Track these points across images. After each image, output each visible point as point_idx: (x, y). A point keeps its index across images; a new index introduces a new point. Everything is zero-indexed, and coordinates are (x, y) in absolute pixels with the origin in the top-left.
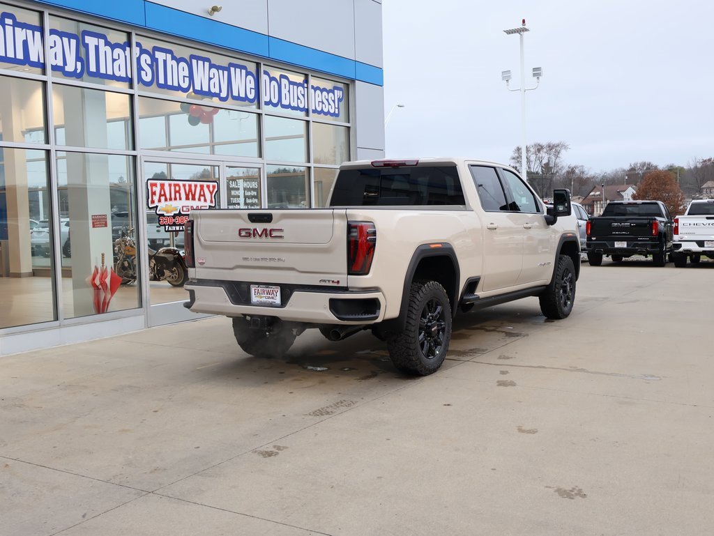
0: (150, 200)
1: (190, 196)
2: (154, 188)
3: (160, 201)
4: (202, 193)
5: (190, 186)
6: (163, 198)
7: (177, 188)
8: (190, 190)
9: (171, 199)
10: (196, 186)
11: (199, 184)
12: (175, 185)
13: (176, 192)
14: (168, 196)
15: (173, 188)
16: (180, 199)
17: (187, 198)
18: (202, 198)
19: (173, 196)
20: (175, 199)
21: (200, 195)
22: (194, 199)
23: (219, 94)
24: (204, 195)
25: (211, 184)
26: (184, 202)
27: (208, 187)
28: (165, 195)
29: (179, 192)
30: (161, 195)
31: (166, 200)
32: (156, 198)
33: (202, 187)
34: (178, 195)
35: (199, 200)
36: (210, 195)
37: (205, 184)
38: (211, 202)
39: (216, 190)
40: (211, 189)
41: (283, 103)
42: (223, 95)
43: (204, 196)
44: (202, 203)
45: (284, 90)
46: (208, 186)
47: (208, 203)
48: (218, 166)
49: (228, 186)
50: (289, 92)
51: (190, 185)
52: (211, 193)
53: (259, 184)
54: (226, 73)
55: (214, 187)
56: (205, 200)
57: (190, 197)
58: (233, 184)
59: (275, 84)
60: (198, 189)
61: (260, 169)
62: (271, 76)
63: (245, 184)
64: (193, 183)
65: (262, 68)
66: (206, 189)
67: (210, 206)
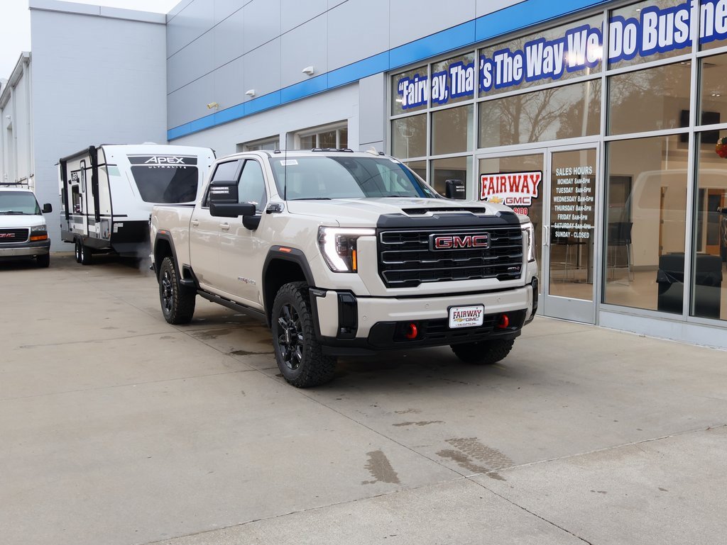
0: (482, 192)
2: (485, 182)
3: (489, 193)
4: (525, 184)
6: (491, 191)
7: (503, 181)
8: (514, 182)
9: (497, 192)
10: (520, 177)
11: (522, 174)
12: (502, 178)
13: (502, 184)
14: (495, 189)
16: (505, 191)
17: (511, 190)
18: (525, 189)
19: (499, 189)
20: (501, 191)
21: (524, 186)
22: (517, 190)
23: (553, 72)
25: (535, 174)
26: (508, 194)
28: (493, 188)
29: (504, 184)
30: (490, 188)
31: (494, 192)
32: (486, 191)
33: (526, 177)
34: (503, 187)
35: (522, 191)
36: (533, 186)
37: (529, 174)
38: (534, 193)
39: (540, 179)
40: (535, 179)
41: (645, 48)
42: (557, 72)
43: (527, 187)
44: (525, 194)
45: (647, 29)
46: (532, 177)
47: (531, 194)
48: (543, 154)
49: (553, 174)
50: (657, 28)
51: (515, 177)
52: (534, 184)
53: (594, 169)
54: (562, 45)
55: (538, 177)
56: (528, 192)
57: (514, 188)
58: (559, 172)
59: (632, 27)
60: (522, 180)
61: (596, 149)
62: (626, 19)
63: (575, 171)
64: (517, 175)
65: (605, 17)
66: (529, 180)
67: (532, 197)
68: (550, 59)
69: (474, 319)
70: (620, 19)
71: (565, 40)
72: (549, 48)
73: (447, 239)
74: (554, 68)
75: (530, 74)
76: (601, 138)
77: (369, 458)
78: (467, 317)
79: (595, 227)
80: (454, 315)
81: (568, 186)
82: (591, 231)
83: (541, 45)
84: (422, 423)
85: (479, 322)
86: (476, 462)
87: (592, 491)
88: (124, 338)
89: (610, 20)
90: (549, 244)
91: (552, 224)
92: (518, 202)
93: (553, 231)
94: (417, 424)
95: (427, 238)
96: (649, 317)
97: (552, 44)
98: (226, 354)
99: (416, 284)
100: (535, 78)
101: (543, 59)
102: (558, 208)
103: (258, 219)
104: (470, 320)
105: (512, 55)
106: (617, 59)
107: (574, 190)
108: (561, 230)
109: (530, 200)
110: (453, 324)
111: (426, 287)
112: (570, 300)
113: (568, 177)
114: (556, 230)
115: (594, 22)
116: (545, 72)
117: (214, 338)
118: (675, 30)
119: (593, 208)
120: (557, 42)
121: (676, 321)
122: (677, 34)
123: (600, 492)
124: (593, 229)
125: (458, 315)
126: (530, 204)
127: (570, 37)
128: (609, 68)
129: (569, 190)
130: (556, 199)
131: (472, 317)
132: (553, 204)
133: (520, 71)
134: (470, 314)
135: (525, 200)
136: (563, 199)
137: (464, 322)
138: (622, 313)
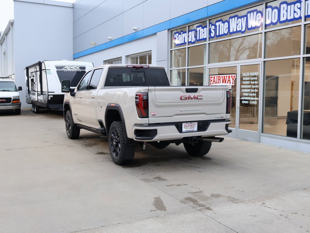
1: (224, 81)
3: (213, 84)
5: (224, 77)
7: (219, 78)
8: (224, 79)
9: (217, 83)
12: (219, 77)
13: (219, 80)
14: (216, 82)
15: (218, 78)
16: (220, 83)
17: (223, 82)
18: (229, 82)
19: (218, 82)
21: (228, 81)
23: (241, 30)
24: (230, 81)
27: (232, 76)
28: (215, 81)
30: (214, 81)
31: (215, 83)
32: (212, 82)
41: (281, 20)
42: (243, 30)
45: (282, 12)
48: (237, 66)
49: (241, 75)
50: (287, 11)
53: (259, 73)
54: (245, 18)
58: (244, 75)
59: (276, 11)
61: (260, 64)
62: (273, 7)
63: (250, 74)
65: (264, 6)
67: (232, 86)
68: (240, 24)
70: (271, 7)
71: (246, 16)
72: (240, 20)
74: (242, 28)
75: (231, 31)
76: (262, 59)
77: (154, 200)
79: (259, 99)
81: (248, 81)
82: (258, 101)
83: (236, 18)
84: (179, 185)
86: (201, 202)
87: (251, 216)
88: (51, 146)
89: (266, 7)
90: (239, 106)
91: (241, 97)
93: (241, 100)
94: (176, 185)
96: (282, 139)
97: (241, 17)
98: (95, 154)
100: (233, 33)
101: (237, 24)
102: (243, 90)
105: (224, 22)
106: (269, 25)
107: (250, 83)
108: (245, 100)
109: (231, 87)
112: (248, 131)
113: (248, 77)
115: (260, 8)
116: (238, 30)
117: (91, 147)
118: (295, 12)
119: (258, 91)
120: (243, 17)
121: (294, 141)
122: (295, 14)
123: (254, 216)
127: (249, 14)
128: (266, 29)
129: (248, 82)
130: (242, 86)
132: (241, 89)
133: (227, 29)
136: (245, 86)
138: (271, 137)
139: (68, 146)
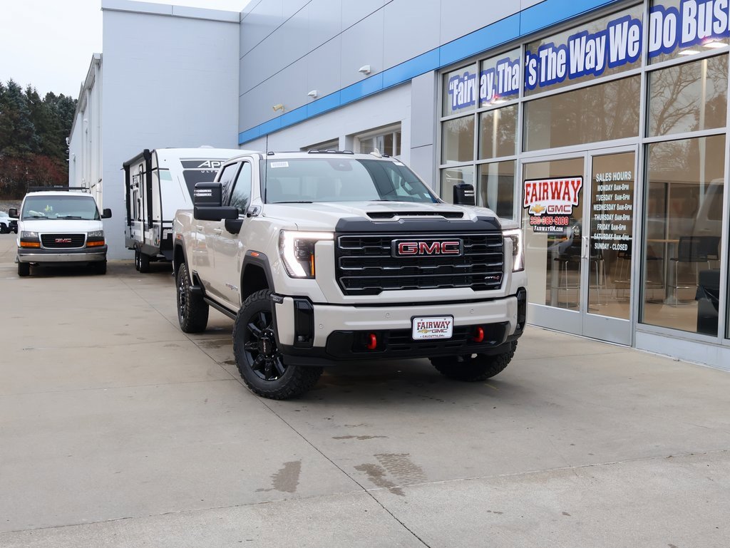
0: (525, 200)
2: (529, 189)
3: (531, 201)
4: (567, 191)
6: (534, 198)
7: (546, 188)
8: (556, 188)
9: (540, 199)
10: (561, 183)
11: (564, 180)
12: (544, 184)
13: (543, 191)
14: (538, 196)
15: (542, 187)
16: (548, 198)
17: (553, 198)
18: (566, 197)
19: (542, 196)
21: (565, 193)
22: (559, 198)
23: (595, 68)
25: (576, 179)
26: (550, 202)
28: (535, 195)
30: (533, 195)
31: (536, 200)
32: (529, 198)
33: (567, 183)
34: (546, 194)
35: (564, 198)
36: (574, 192)
37: (570, 180)
38: (575, 200)
39: (580, 186)
40: (576, 185)
41: (684, 40)
42: (599, 68)
43: (568, 194)
44: (566, 202)
45: (687, 19)
46: (573, 183)
47: (572, 202)
48: (583, 157)
49: (594, 180)
50: (696, 18)
51: (556, 183)
52: (575, 190)
53: (633, 174)
54: (604, 38)
55: (578, 182)
56: (569, 199)
57: (556, 195)
58: (599, 178)
59: (672, 17)
60: (564, 186)
61: (634, 151)
62: (666, 9)
63: (614, 176)
64: (559, 180)
65: (645, 7)
66: (570, 186)
67: (573, 205)
68: (592, 54)
69: (442, 331)
70: (661, 8)
71: (606, 33)
72: (591, 42)
73: (412, 246)
74: (596, 64)
75: (573, 71)
76: (640, 140)
77: (284, 467)
78: (433, 328)
79: (633, 239)
80: (419, 326)
81: (607, 193)
82: (629, 243)
83: (584, 38)
84: (364, 438)
85: (448, 334)
86: (388, 477)
87: (489, 511)
88: (129, 344)
89: (651, 10)
90: (587, 256)
91: (592, 234)
92: (559, 211)
93: (593, 242)
94: (358, 438)
95: (389, 244)
96: (684, 339)
97: (594, 37)
98: (219, 363)
99: (377, 292)
100: (578, 75)
101: (586, 54)
102: (598, 217)
103: (240, 223)
104: (437, 331)
105: (556, 50)
106: (657, 53)
107: (613, 198)
108: (601, 241)
109: (570, 209)
110: (417, 335)
111: (387, 295)
112: (607, 319)
113: (608, 183)
114: (597, 241)
115: (635, 13)
116: (588, 68)
118: (715, 19)
119: (631, 217)
120: (599, 35)
121: (710, 343)
122: (716, 24)
123: (495, 513)
124: (630, 241)
125: (422, 327)
126: (570, 213)
127: (612, 29)
128: (649, 63)
129: (608, 197)
130: (596, 207)
131: (440, 329)
132: (593, 213)
133: (564, 67)
134: (437, 325)
135: (567, 209)
136: (603, 207)
137: (430, 334)
138: (658, 334)
139: (167, 346)
